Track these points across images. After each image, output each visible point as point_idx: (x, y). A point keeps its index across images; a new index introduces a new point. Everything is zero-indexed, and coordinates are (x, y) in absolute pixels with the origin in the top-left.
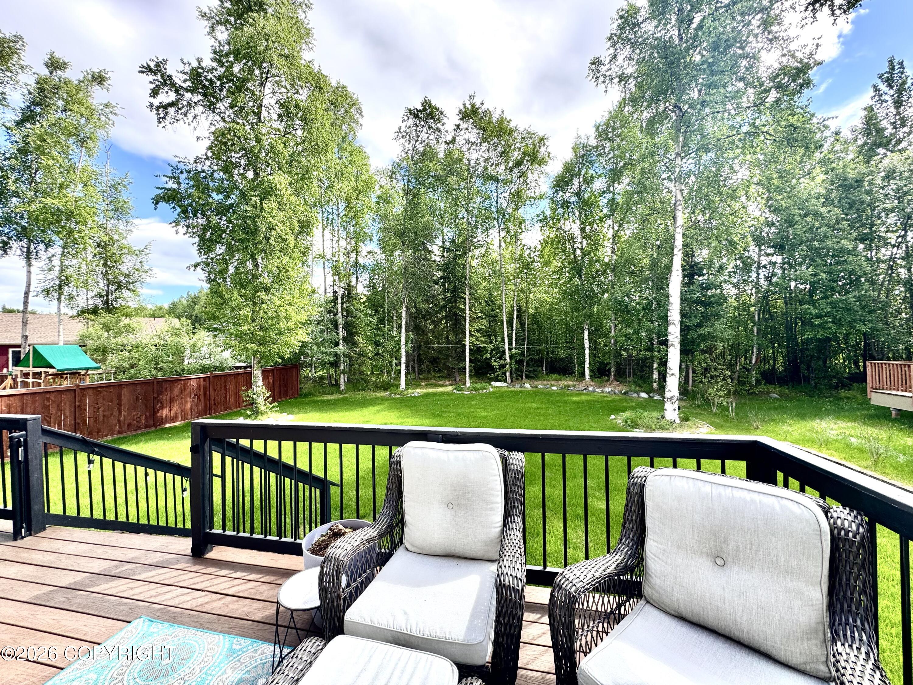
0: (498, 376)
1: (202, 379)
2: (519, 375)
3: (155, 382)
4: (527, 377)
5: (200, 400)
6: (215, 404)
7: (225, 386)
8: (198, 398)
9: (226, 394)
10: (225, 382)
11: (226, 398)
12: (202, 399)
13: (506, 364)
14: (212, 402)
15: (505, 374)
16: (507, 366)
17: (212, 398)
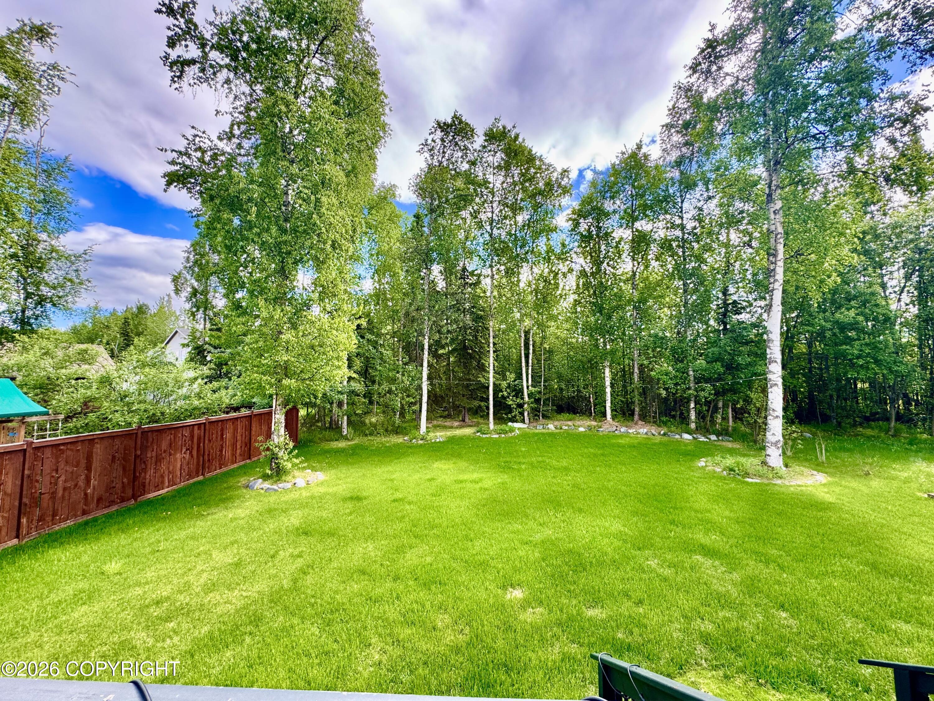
0: (515, 416)
1: (196, 427)
2: (536, 415)
3: (140, 432)
4: (544, 417)
5: (192, 456)
6: (209, 460)
7: (222, 435)
8: (191, 453)
9: (222, 446)
10: (222, 430)
11: (221, 451)
12: (195, 453)
13: (524, 403)
14: (206, 457)
15: (522, 414)
16: (526, 406)
17: (207, 453)
